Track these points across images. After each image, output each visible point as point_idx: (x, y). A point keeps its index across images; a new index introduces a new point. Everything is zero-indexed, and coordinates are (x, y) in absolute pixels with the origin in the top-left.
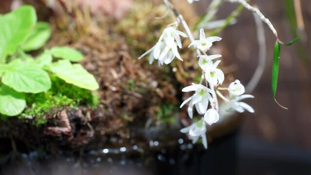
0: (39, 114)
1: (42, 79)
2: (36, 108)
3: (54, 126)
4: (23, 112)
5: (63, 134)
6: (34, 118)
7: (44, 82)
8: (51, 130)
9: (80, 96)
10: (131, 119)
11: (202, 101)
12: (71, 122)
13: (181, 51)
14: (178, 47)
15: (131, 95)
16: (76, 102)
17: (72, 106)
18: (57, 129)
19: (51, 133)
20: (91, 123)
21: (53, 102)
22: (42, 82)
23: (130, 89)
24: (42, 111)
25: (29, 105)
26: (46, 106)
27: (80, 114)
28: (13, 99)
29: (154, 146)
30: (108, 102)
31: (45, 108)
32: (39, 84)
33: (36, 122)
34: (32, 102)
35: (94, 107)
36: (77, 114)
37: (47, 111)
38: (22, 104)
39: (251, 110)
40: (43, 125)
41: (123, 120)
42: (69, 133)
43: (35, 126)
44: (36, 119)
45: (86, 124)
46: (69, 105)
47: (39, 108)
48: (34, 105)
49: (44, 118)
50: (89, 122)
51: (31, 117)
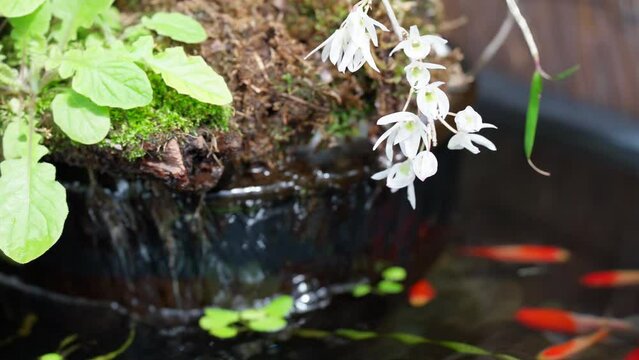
0: (133, 142)
1: (139, 84)
2: (127, 132)
3: (156, 160)
4: (108, 137)
5: (171, 176)
6: (125, 148)
7: (141, 90)
8: (152, 167)
9: (202, 112)
10: (286, 138)
11: (411, 137)
12: (185, 155)
14: (371, 42)
15: (287, 99)
16: (195, 122)
17: (187, 130)
18: (162, 166)
19: (152, 171)
20: (218, 155)
21: (155, 123)
22: (136, 89)
23: (286, 92)
24: (137, 137)
25: (116, 126)
26: (144, 127)
27: (200, 143)
28: (90, 115)
29: (323, 180)
30: (248, 113)
31: (142, 133)
32: (132, 92)
33: (127, 153)
34: (121, 120)
35: (224, 129)
36: (195, 142)
37: (146, 138)
38: (104, 124)
39: (492, 147)
40: (139, 159)
41: (272, 141)
42: (182, 176)
43: (125, 160)
44: (128, 150)
45: (211, 156)
46: (182, 128)
47: (133, 133)
48: (124, 127)
49: (141, 149)
50: (216, 154)
51: (119, 147)
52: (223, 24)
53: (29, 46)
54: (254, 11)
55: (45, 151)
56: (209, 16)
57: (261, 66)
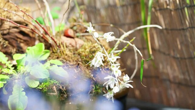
0: (44, 87)
1: (46, 73)
3: (50, 92)
4: (38, 86)
6: (42, 89)
8: (49, 94)
11: (112, 83)
12: (57, 91)
13: (104, 62)
14: (102, 60)
17: (58, 84)
18: (51, 94)
21: (50, 82)
24: (46, 86)
25: (41, 83)
26: (47, 84)
27: (61, 88)
32: (45, 75)
37: (48, 86)
39: (132, 87)
40: (46, 92)
43: (43, 92)
44: (43, 89)
45: (64, 92)
46: (57, 84)
47: (45, 85)
48: (42, 84)
49: (46, 89)
50: (65, 91)
51: (41, 88)
52: (67, 63)
53: (20, 68)
54: (74, 61)
55: (23, 89)
56: (64, 61)
57: (76, 72)
